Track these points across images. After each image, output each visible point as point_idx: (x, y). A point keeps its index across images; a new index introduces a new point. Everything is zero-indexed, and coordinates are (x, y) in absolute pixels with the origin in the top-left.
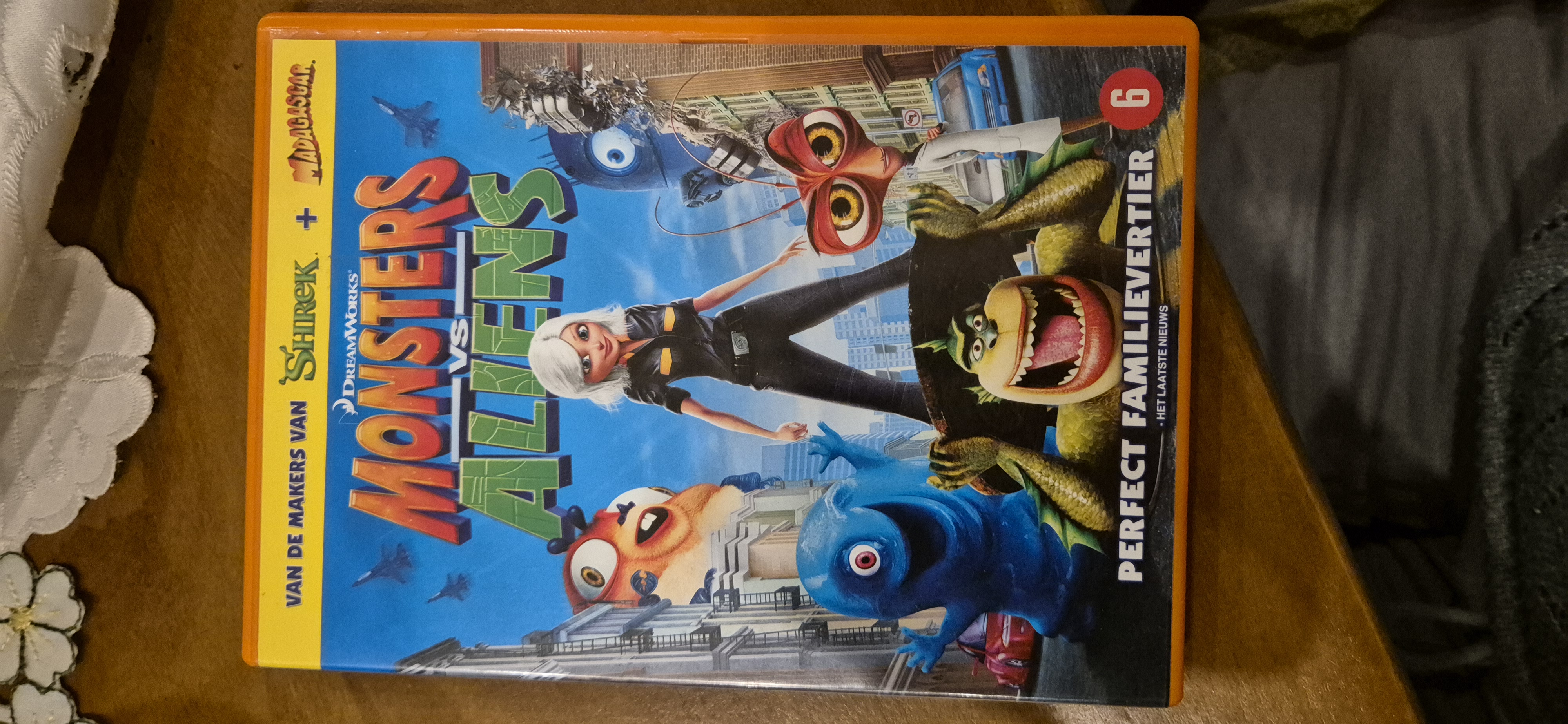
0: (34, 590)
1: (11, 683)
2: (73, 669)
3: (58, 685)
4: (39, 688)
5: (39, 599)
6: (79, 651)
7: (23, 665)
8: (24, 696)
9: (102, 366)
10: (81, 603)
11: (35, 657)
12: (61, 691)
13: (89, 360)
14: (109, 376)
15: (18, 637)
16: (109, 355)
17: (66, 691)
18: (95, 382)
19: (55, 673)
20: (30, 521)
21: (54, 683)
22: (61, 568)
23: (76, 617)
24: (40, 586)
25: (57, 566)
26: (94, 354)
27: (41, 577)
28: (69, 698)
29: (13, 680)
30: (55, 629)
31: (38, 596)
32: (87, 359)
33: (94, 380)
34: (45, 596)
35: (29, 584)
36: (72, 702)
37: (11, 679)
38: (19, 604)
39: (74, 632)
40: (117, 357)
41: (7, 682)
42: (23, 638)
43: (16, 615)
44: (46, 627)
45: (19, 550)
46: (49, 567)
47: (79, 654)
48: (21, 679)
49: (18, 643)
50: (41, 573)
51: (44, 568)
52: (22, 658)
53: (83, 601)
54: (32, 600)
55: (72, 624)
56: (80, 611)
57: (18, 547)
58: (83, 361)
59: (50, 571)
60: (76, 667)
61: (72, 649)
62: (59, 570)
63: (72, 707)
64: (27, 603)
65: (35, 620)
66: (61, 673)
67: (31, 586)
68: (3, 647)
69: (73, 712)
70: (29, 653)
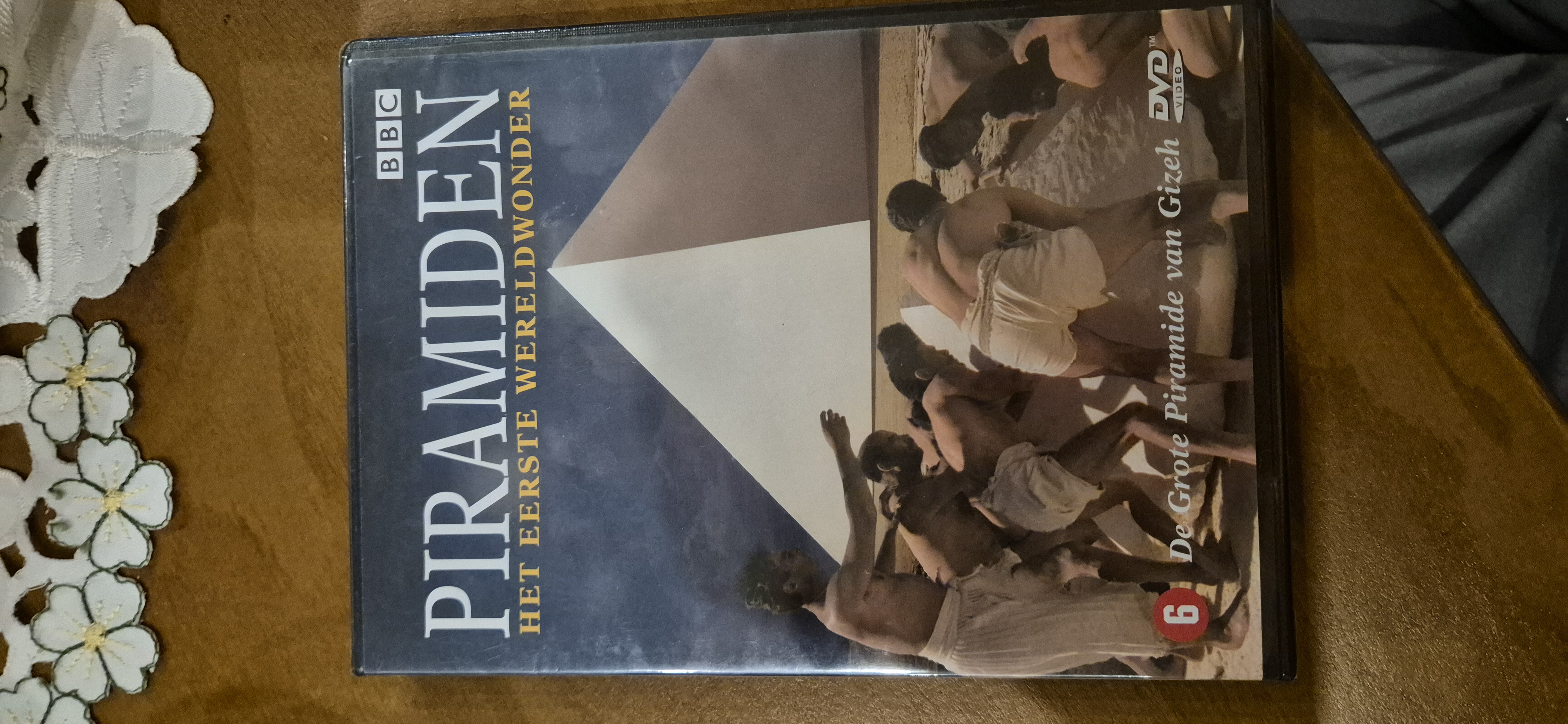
0: (86, 348)
1: (74, 440)
2: (131, 414)
3: (120, 434)
4: (101, 440)
5: (90, 357)
6: (135, 395)
7: (83, 419)
8: (89, 451)
10: (132, 349)
11: (95, 412)
12: (122, 439)
15: (76, 393)
17: (128, 439)
19: (115, 422)
20: (77, 287)
21: (116, 432)
22: (109, 321)
23: (129, 362)
24: (91, 343)
25: (105, 321)
27: (91, 335)
28: (131, 444)
29: (77, 436)
30: (109, 380)
31: (89, 353)
34: (96, 351)
35: (80, 342)
36: (136, 448)
37: (73, 437)
38: (72, 363)
39: (127, 377)
41: (70, 440)
42: (80, 396)
43: (71, 373)
44: (101, 379)
45: (70, 313)
46: (96, 324)
47: (134, 398)
48: (83, 434)
49: (77, 400)
50: (90, 331)
51: (93, 326)
52: (82, 415)
53: (133, 347)
54: (85, 358)
55: (125, 370)
56: (131, 356)
57: (68, 311)
59: (99, 327)
60: (134, 412)
61: (128, 395)
62: (106, 324)
63: (136, 453)
64: (80, 360)
65: (90, 375)
66: (121, 421)
67: (82, 344)
68: (62, 408)
69: (137, 457)
70: (88, 408)
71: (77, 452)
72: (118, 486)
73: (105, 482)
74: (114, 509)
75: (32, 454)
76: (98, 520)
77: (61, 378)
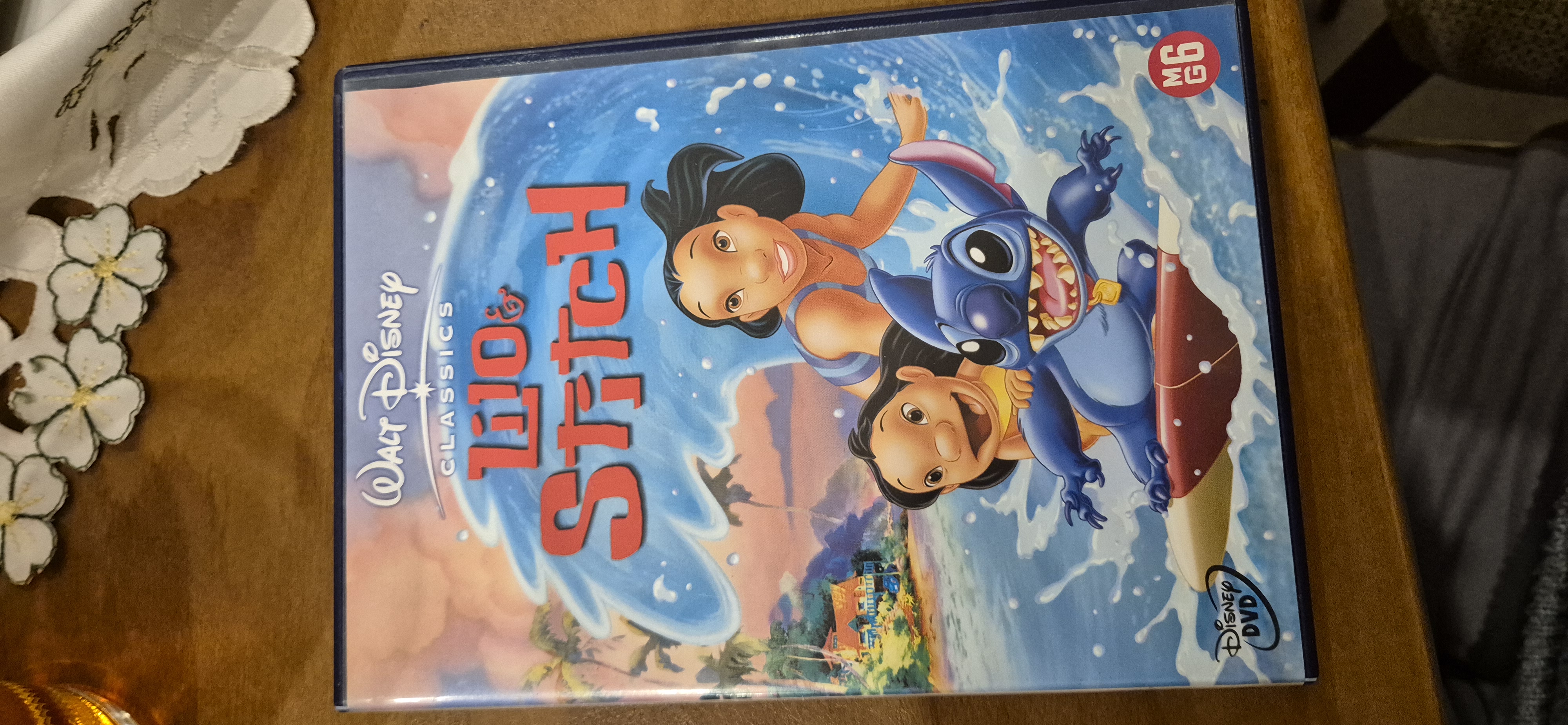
0: (126, 244)
1: (76, 324)
2: (137, 326)
3: (117, 338)
4: (99, 335)
5: (127, 254)
6: (149, 309)
7: (92, 310)
8: (83, 340)
9: (256, 56)
10: (165, 266)
11: (106, 307)
12: (118, 344)
13: (246, 49)
14: (257, 66)
15: (97, 282)
16: (265, 48)
17: (123, 345)
18: (245, 69)
19: (119, 326)
20: (144, 182)
21: (114, 335)
22: (158, 230)
23: (157, 277)
24: (133, 242)
25: (155, 228)
26: (252, 45)
27: (137, 235)
28: (123, 352)
29: (79, 322)
30: (132, 284)
31: (128, 250)
32: (244, 47)
33: (245, 67)
34: (134, 252)
35: (123, 237)
36: (125, 358)
37: (76, 321)
38: (107, 253)
39: (149, 290)
40: (270, 52)
41: (73, 322)
42: (100, 286)
43: (102, 262)
44: (125, 280)
45: (125, 205)
46: (146, 227)
47: (146, 313)
48: (86, 323)
49: (95, 289)
50: (138, 230)
51: (142, 227)
52: (94, 304)
53: (167, 264)
54: (121, 253)
55: (150, 283)
56: (162, 273)
57: (125, 202)
58: (241, 48)
59: (147, 231)
60: (140, 325)
61: (142, 307)
62: (154, 231)
63: (123, 362)
64: (116, 254)
65: (118, 272)
66: (124, 327)
67: (125, 240)
68: (80, 289)
69: (122, 367)
70: (102, 300)
71: (73, 336)
72: (92, 384)
73: (83, 376)
74: (80, 405)
75: (32, 319)
76: (60, 407)
77: (90, 262)
